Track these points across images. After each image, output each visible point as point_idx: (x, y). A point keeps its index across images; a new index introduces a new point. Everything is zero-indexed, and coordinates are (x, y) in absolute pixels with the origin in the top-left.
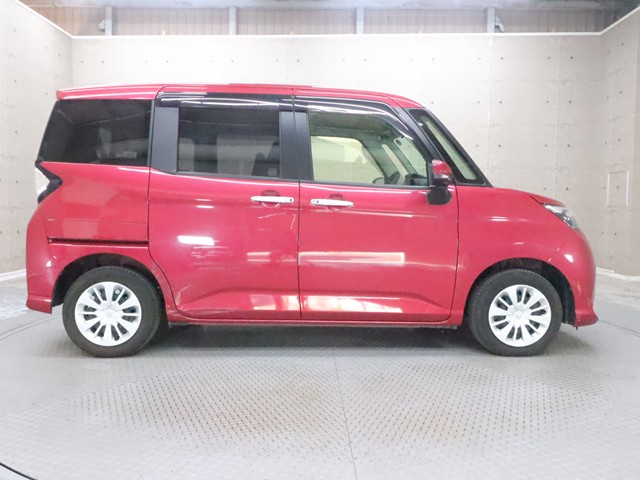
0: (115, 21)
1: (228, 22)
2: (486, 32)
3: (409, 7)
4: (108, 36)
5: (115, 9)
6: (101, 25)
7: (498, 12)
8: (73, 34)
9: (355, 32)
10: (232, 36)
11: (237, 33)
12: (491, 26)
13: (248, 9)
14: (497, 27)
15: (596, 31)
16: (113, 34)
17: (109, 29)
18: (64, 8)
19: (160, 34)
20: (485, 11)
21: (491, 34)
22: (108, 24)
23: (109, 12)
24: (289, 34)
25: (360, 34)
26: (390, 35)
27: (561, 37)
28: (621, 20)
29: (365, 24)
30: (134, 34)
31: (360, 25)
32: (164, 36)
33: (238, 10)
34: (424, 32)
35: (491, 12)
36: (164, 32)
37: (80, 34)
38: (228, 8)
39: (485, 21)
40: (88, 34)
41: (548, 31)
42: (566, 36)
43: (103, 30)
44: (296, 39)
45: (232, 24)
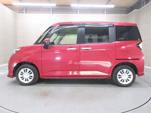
0: (26, 10)
1: (50, 11)
2: (104, 14)
3: (88, 9)
4: (24, 14)
5: (26, 8)
6: (23, 11)
7: (107, 10)
8: (17, 13)
9: (77, 14)
10: (51, 14)
11: (52, 13)
12: (105, 13)
13: (54, 8)
14: (106, 13)
15: (126, 14)
16: (26, 13)
17: (25, 12)
18: (15, 8)
19: (36, 13)
20: (104, 10)
21: (105, 15)
22: (24, 11)
23: (25, 8)
24: (63, 14)
25: (78, 14)
26: (85, 14)
27: (119, 15)
28: (131, 12)
29: (79, 12)
30: (30, 13)
31: (78, 12)
32: (37, 14)
33: (53, 9)
34: (92, 14)
35: (105, 10)
36: (37, 13)
37: (18, 13)
38: (50, 8)
39: (104, 12)
40: (20, 13)
41: (117, 14)
42: (120, 15)
43: (23, 12)
44: (65, 15)
45: (51, 12)
